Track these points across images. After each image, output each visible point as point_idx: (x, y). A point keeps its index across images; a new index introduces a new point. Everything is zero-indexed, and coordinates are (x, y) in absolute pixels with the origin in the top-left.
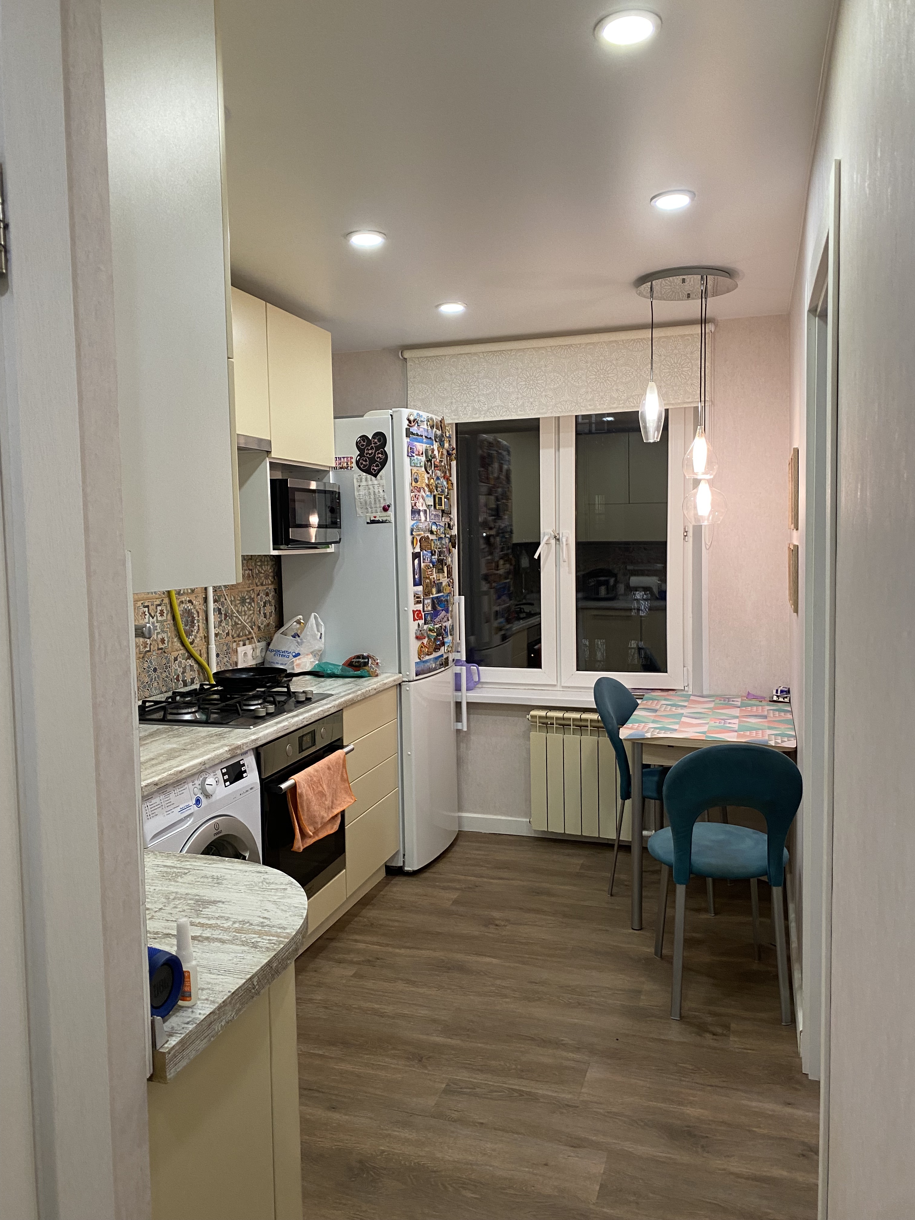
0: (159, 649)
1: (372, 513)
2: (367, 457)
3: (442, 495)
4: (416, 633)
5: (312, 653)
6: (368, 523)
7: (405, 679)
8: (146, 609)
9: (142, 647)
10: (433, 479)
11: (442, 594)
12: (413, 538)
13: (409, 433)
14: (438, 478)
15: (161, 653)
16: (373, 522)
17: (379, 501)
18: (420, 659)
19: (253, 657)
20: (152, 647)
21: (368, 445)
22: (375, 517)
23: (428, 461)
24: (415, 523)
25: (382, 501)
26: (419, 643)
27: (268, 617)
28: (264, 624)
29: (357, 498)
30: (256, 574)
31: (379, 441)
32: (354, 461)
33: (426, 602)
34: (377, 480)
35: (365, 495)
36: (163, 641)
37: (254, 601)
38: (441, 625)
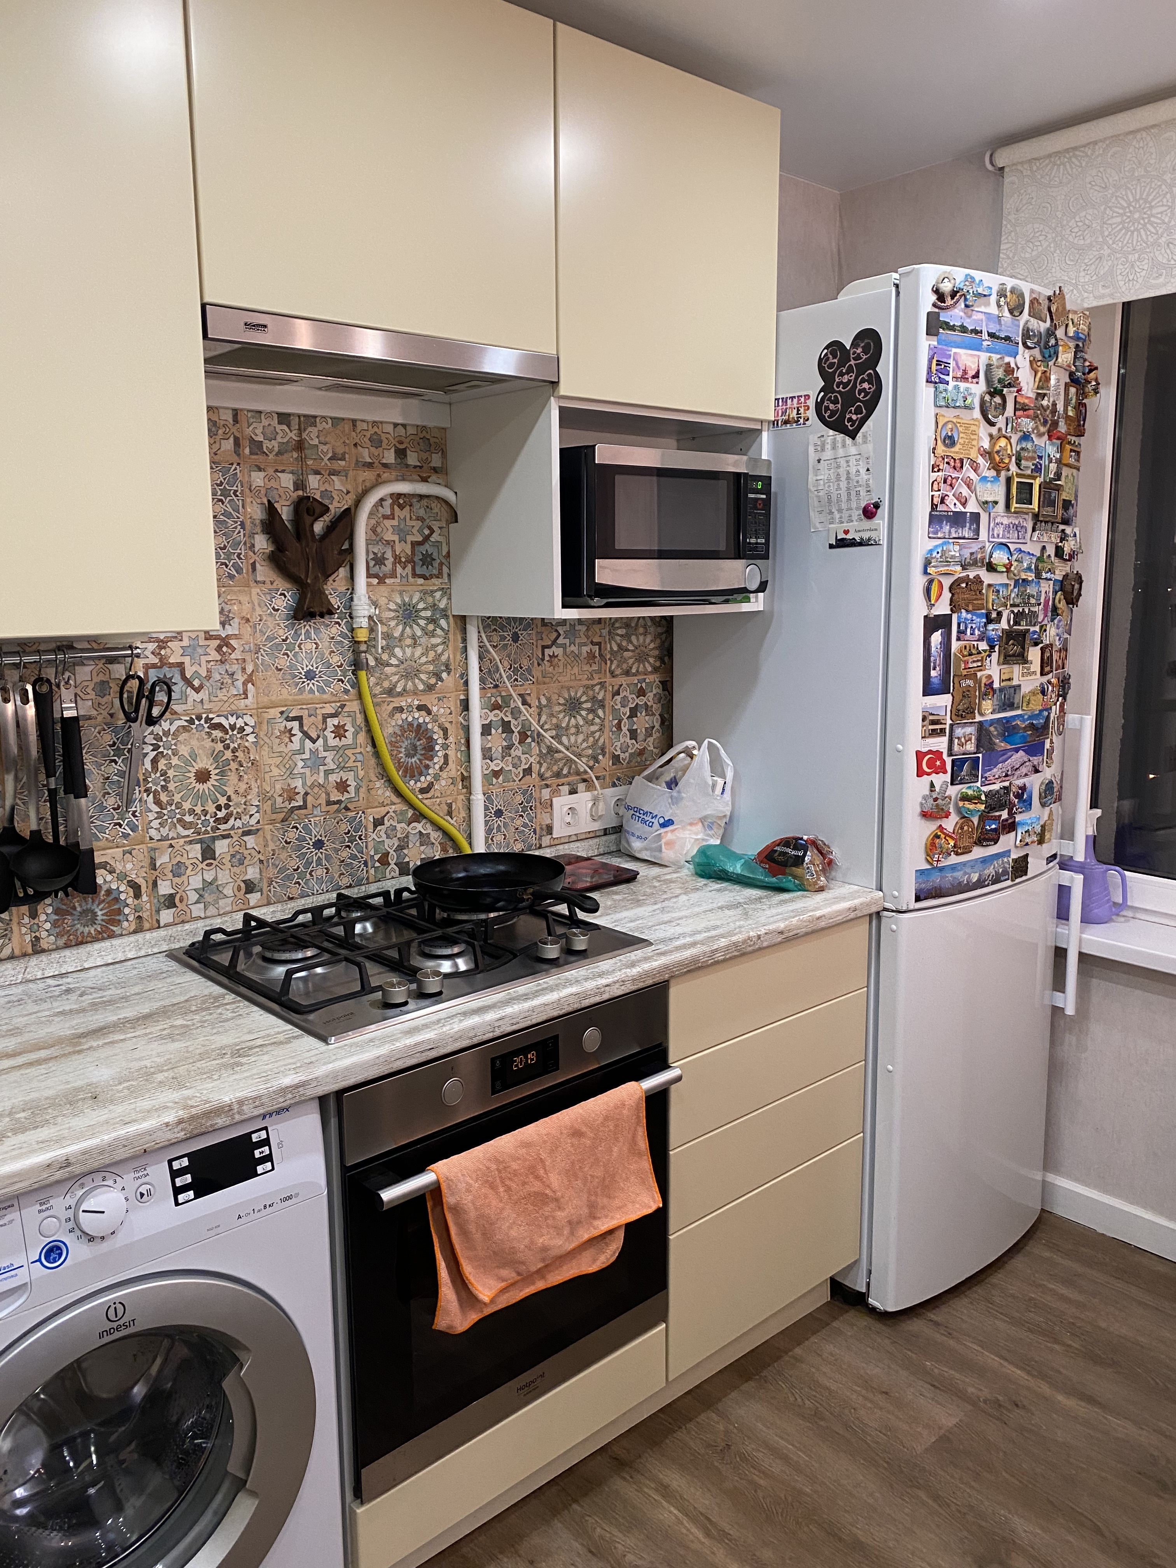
0: (329, 803)
1: (842, 523)
2: (839, 392)
3: (1034, 478)
4: (921, 804)
5: (702, 820)
6: (831, 546)
7: (888, 905)
8: (296, 724)
9: (279, 800)
10: (1008, 439)
11: (1019, 712)
12: (931, 582)
13: (934, 326)
14: (1026, 437)
15: (338, 811)
16: (842, 543)
17: (858, 493)
18: (931, 864)
19: (592, 815)
20: (309, 798)
21: (841, 364)
22: (846, 532)
23: (992, 394)
24: (936, 547)
25: (863, 493)
26: (931, 827)
27: (641, 737)
28: (630, 751)
29: (813, 489)
30: (612, 652)
31: (866, 351)
32: (811, 403)
33: (959, 732)
34: (855, 445)
35: (829, 480)
36: (342, 786)
37: (603, 707)
38: (1007, 784)
